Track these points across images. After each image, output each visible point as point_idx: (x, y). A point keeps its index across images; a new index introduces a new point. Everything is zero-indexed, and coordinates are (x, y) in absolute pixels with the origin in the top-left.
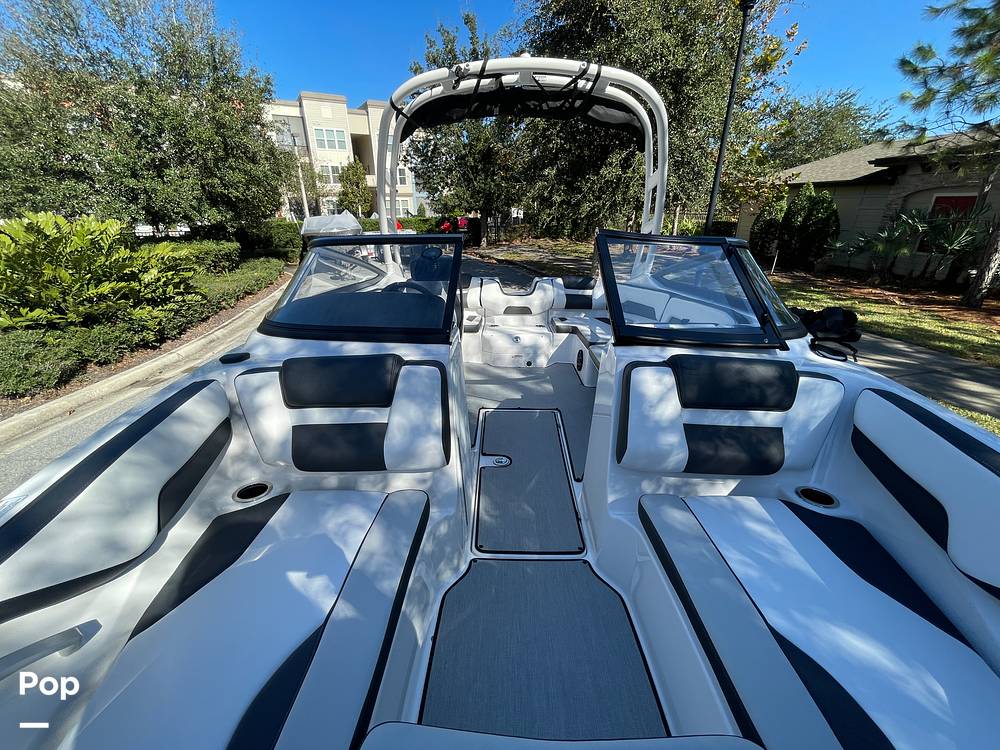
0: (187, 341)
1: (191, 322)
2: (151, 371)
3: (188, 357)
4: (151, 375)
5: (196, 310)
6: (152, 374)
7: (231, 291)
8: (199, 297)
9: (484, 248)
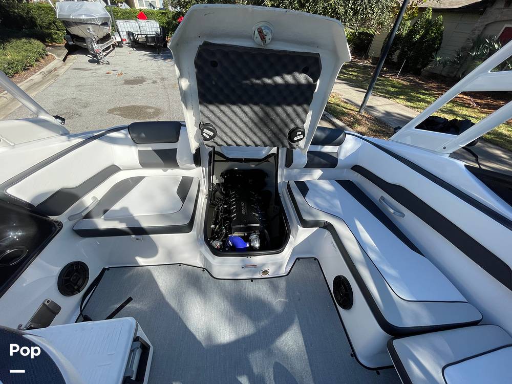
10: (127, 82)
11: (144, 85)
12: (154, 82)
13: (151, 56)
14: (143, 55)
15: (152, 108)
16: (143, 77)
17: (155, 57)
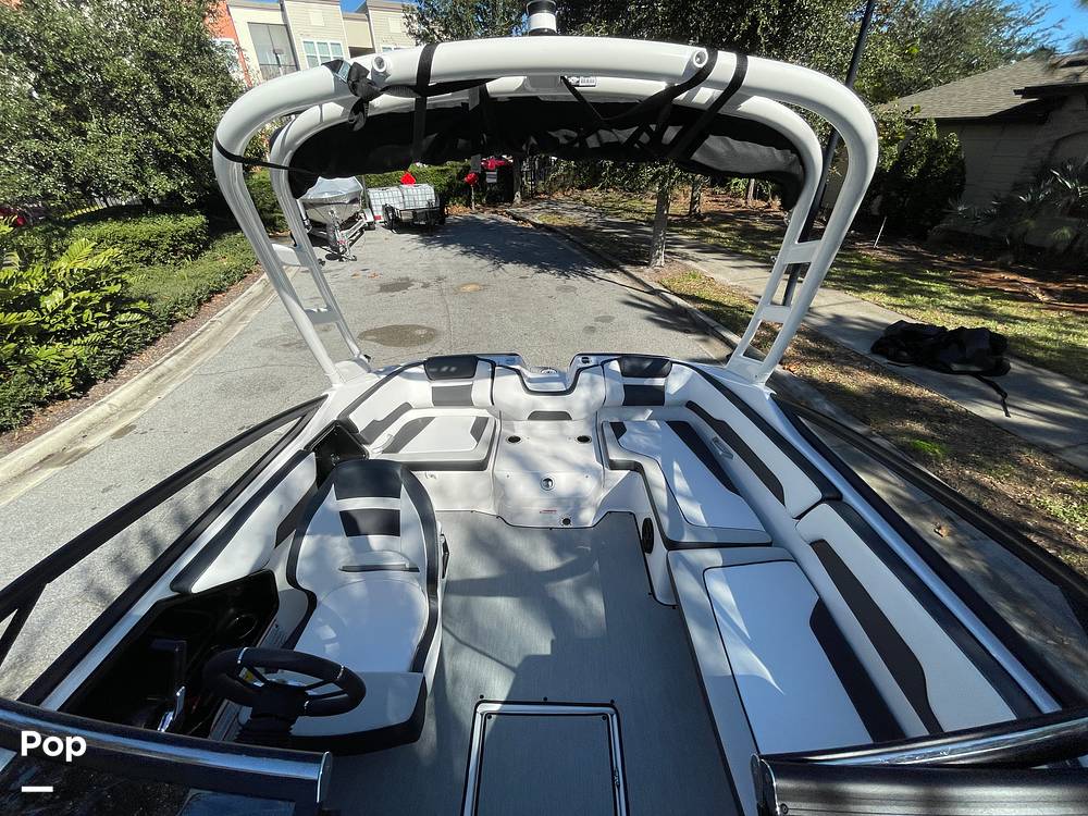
0: (126, 379)
1: (130, 351)
2: (69, 437)
3: (124, 406)
4: (70, 442)
5: (135, 334)
6: (72, 441)
7: (187, 298)
8: (137, 316)
9: (518, 206)
10: (385, 288)
11: (410, 292)
12: (426, 286)
13: (422, 241)
14: (409, 241)
15: (423, 328)
16: (407, 279)
17: (427, 243)
